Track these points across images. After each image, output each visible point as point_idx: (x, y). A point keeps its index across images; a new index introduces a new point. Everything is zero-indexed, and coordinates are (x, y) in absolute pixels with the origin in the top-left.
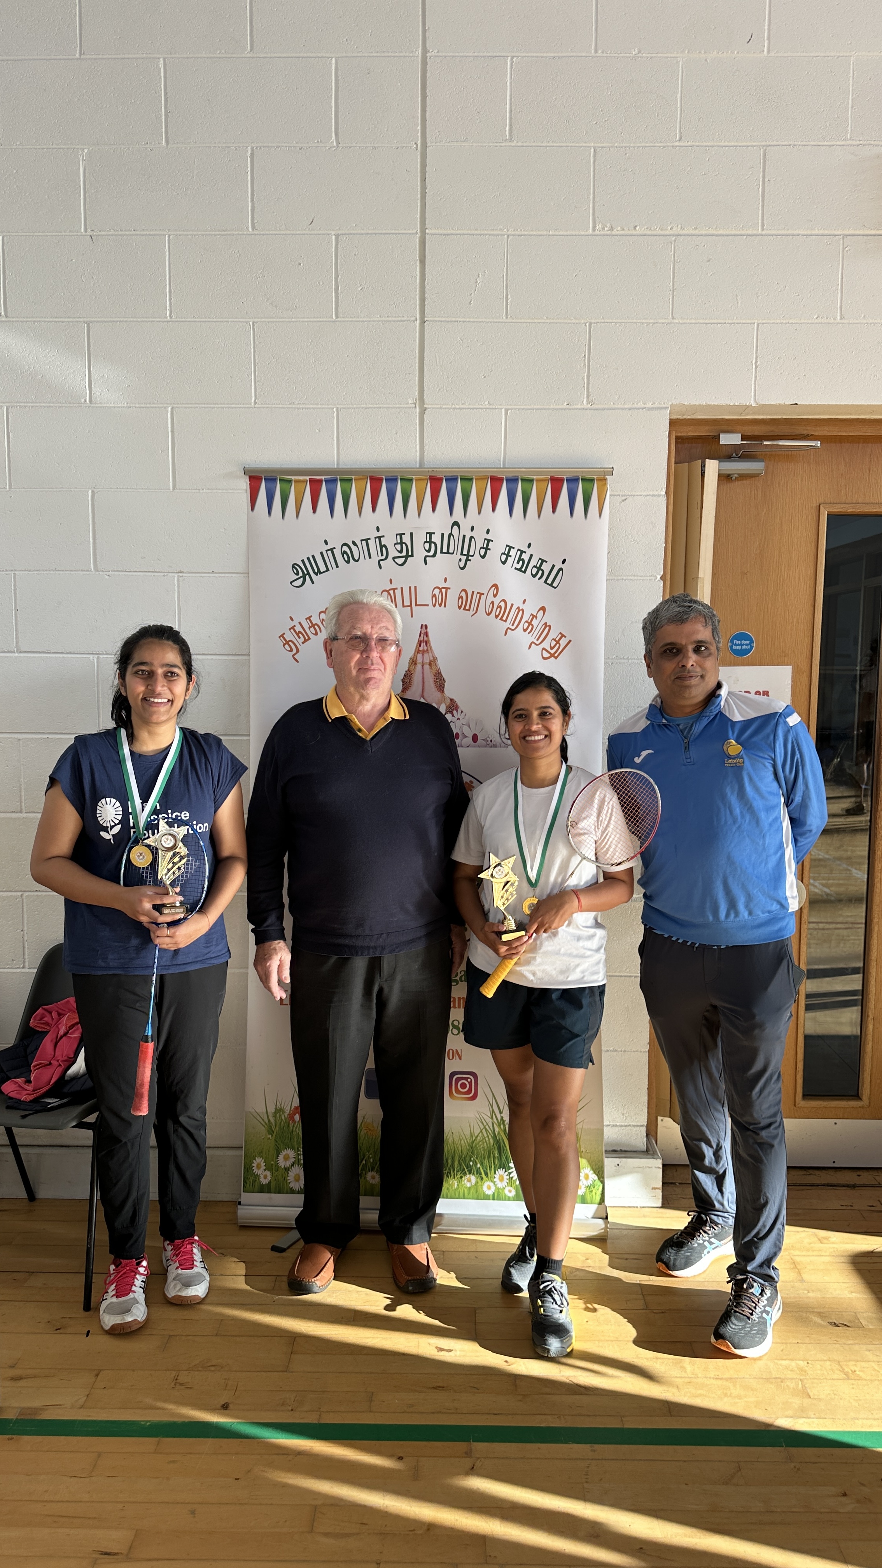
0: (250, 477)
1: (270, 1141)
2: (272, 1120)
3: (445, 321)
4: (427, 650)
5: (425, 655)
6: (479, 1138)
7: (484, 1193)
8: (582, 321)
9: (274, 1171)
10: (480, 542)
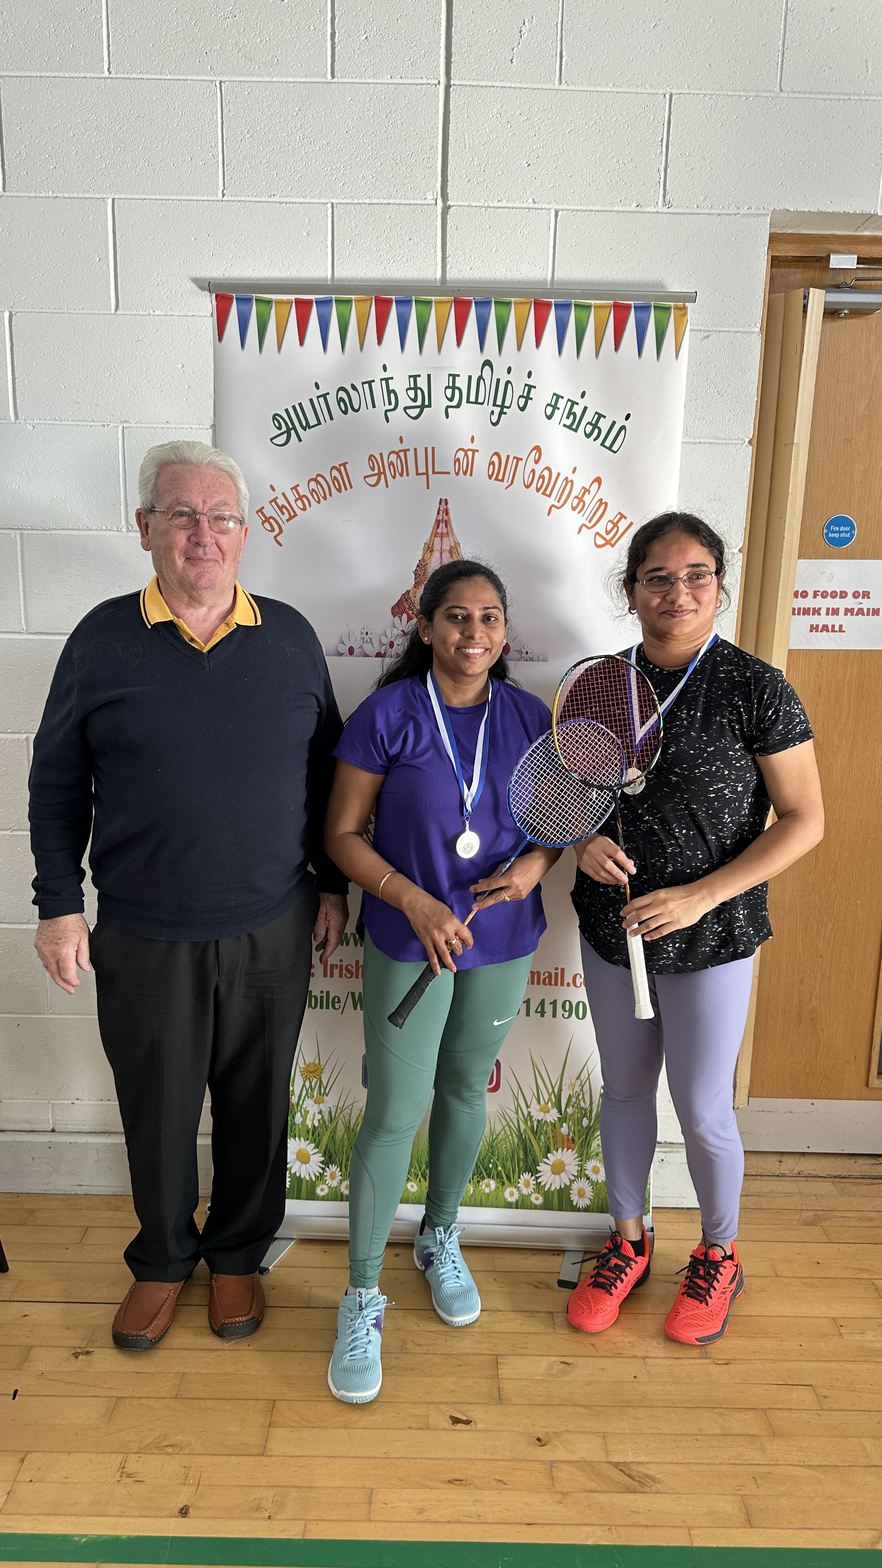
0: (216, 295)
3: (478, 86)
4: (448, 533)
5: (445, 539)
6: (500, 1137)
7: (506, 1200)
10: (519, 389)
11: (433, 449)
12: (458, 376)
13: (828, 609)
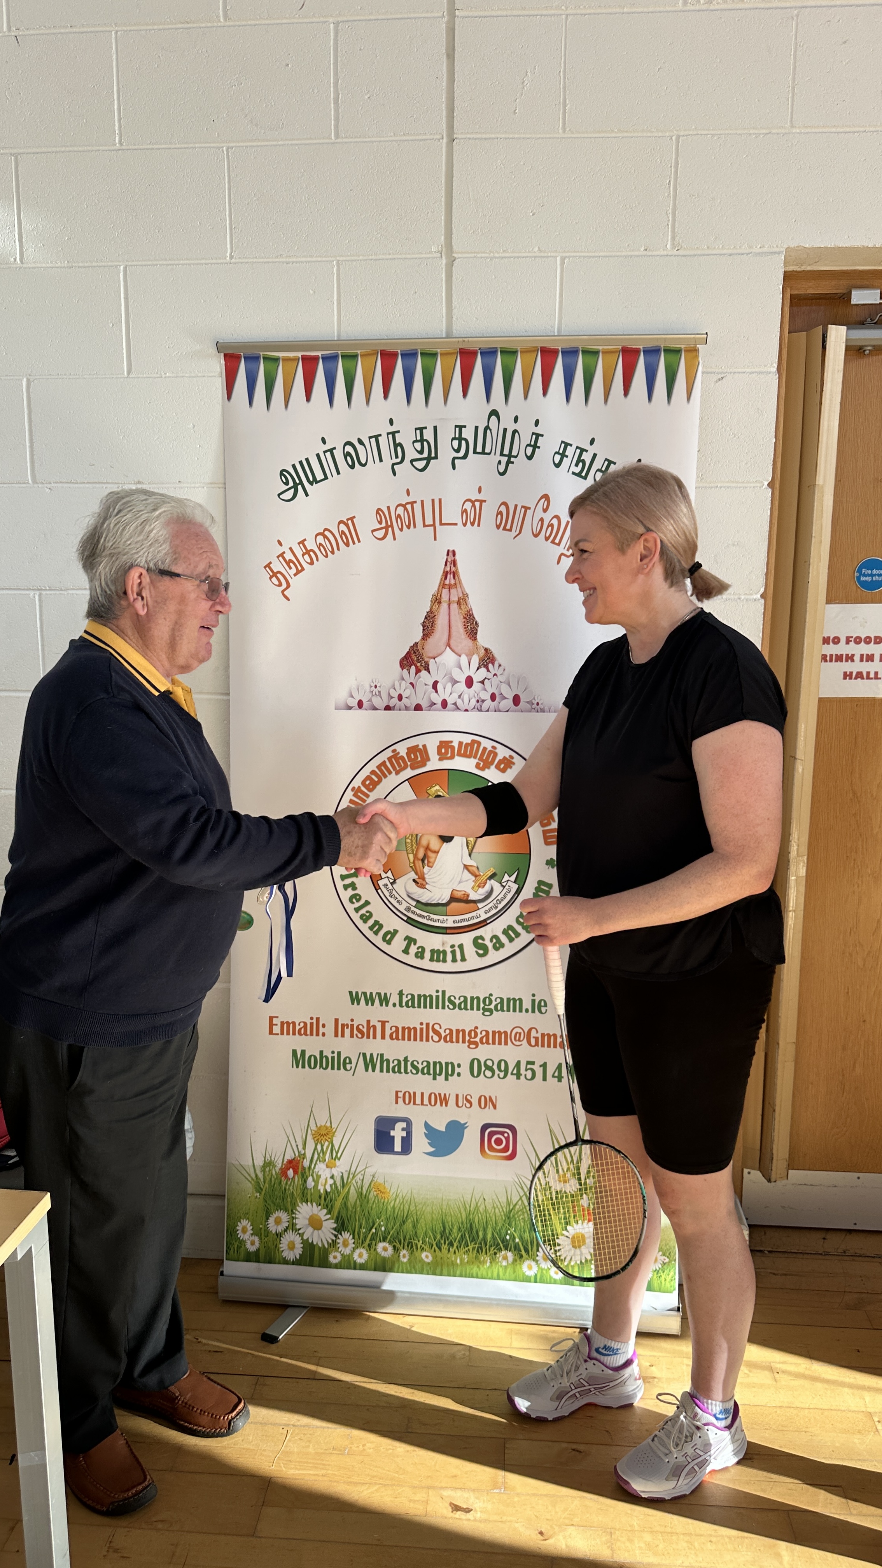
0: (225, 355)
1: (257, 1200)
2: (260, 1175)
3: (481, 139)
4: (455, 584)
5: (453, 591)
6: (517, 1207)
7: (524, 1274)
8: (667, 134)
9: (263, 1237)
10: (526, 438)
11: (440, 500)
12: (465, 427)
13: (862, 656)
